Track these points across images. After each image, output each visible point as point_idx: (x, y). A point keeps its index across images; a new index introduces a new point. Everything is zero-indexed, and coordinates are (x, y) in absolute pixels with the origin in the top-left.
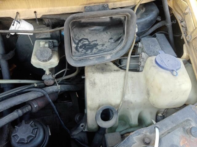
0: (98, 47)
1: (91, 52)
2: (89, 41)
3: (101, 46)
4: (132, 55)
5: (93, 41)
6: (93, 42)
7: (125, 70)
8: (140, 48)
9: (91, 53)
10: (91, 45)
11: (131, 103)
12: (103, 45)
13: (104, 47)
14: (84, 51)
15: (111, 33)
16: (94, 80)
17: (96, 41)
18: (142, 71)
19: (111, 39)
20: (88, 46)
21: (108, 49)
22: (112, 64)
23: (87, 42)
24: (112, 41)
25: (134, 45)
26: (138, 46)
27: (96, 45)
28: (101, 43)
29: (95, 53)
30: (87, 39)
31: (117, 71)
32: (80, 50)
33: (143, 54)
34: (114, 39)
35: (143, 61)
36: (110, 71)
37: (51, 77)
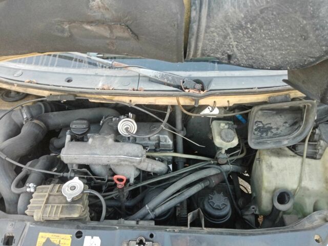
0: (272, 130)
1: (267, 135)
2: (263, 124)
3: (275, 129)
4: (309, 141)
5: (267, 124)
6: (267, 126)
7: (302, 156)
8: (318, 134)
9: (266, 137)
10: (265, 128)
11: (308, 190)
12: (278, 129)
13: (279, 131)
14: (259, 134)
15: (285, 116)
16: (271, 163)
17: (270, 124)
18: (320, 159)
19: (286, 123)
20: (262, 128)
21: (283, 133)
22: (287, 149)
23: (261, 125)
24: (287, 125)
25: (311, 131)
26: (315, 133)
27: (270, 128)
28: (275, 127)
29: (271, 137)
30: (261, 122)
31: (294, 156)
32: (256, 132)
33: (322, 142)
34: (289, 123)
35: (321, 148)
36: (287, 156)
37: (225, 156)
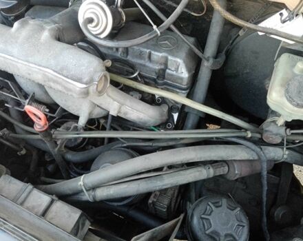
37: (282, 131)
